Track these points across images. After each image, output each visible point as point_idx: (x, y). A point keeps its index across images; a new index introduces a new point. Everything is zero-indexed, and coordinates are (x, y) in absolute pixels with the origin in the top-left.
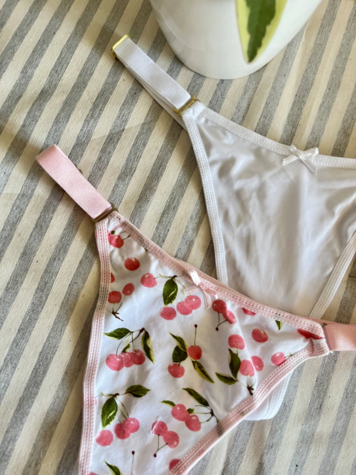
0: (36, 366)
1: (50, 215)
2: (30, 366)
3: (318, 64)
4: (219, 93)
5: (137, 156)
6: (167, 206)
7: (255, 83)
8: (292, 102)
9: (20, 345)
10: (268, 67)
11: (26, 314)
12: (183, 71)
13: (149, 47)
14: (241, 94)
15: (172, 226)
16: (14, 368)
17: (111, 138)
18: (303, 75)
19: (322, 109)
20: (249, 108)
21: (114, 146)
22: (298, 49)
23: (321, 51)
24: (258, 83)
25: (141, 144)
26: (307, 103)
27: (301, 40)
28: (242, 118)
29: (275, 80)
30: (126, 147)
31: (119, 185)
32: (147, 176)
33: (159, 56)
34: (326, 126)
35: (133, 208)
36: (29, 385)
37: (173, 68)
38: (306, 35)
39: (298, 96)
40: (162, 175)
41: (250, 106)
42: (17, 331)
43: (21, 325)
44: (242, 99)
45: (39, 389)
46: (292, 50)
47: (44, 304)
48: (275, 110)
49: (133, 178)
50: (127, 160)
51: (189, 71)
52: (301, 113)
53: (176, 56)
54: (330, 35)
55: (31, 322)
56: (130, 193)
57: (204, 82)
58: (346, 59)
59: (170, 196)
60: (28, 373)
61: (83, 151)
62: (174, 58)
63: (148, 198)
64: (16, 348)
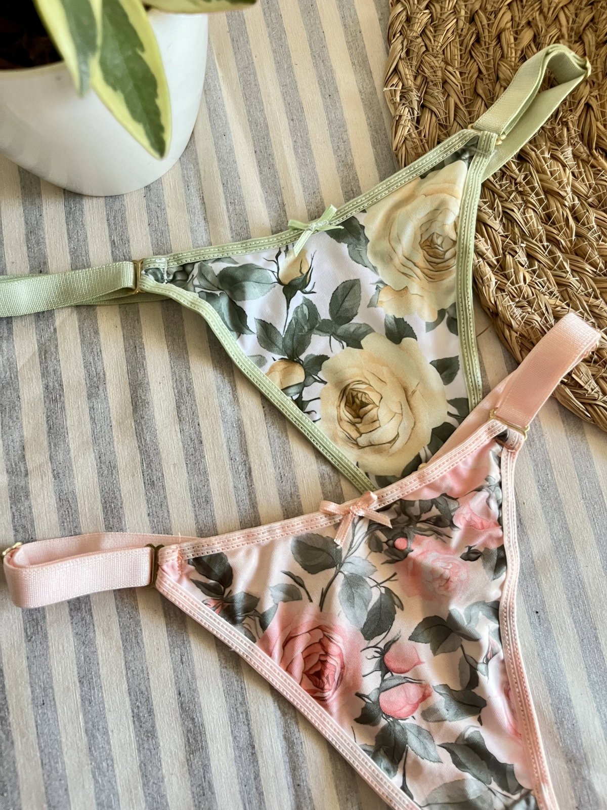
0: (133, 711)
1: (26, 503)
2: (125, 717)
3: (259, 95)
4: (153, 206)
5: (96, 353)
6: (177, 395)
7: (192, 166)
8: (255, 164)
9: (95, 699)
10: (196, 135)
11: (76, 654)
12: (87, 204)
13: (20, 197)
14: (183, 190)
15: (200, 415)
16: (106, 733)
17: (46, 351)
18: (249, 119)
19: (300, 151)
20: (204, 203)
21: (56, 359)
22: (220, 90)
23: (252, 76)
24: (198, 164)
25: (90, 335)
26: (275, 155)
27: (218, 76)
28: (203, 221)
29: (217, 148)
30: (72, 350)
31: (95, 407)
32: (125, 370)
33: (42, 202)
34: (318, 170)
35: (133, 424)
36: (140, 741)
37: (71, 208)
38: (220, 65)
39: (258, 152)
40: (144, 358)
41: (205, 200)
42: (78, 684)
43: (79, 673)
44: (188, 196)
45: (157, 737)
46: (214, 96)
47: (94, 625)
48: (240, 187)
49: (108, 386)
50: (85, 367)
51: (95, 200)
52: (276, 171)
53: (64, 190)
54: (252, 46)
55: (90, 659)
56: (116, 407)
57: (125, 203)
58: (290, 67)
59: (173, 379)
60: (129, 728)
61: (17, 390)
62: (64, 193)
63: (145, 400)
64: (92, 706)
